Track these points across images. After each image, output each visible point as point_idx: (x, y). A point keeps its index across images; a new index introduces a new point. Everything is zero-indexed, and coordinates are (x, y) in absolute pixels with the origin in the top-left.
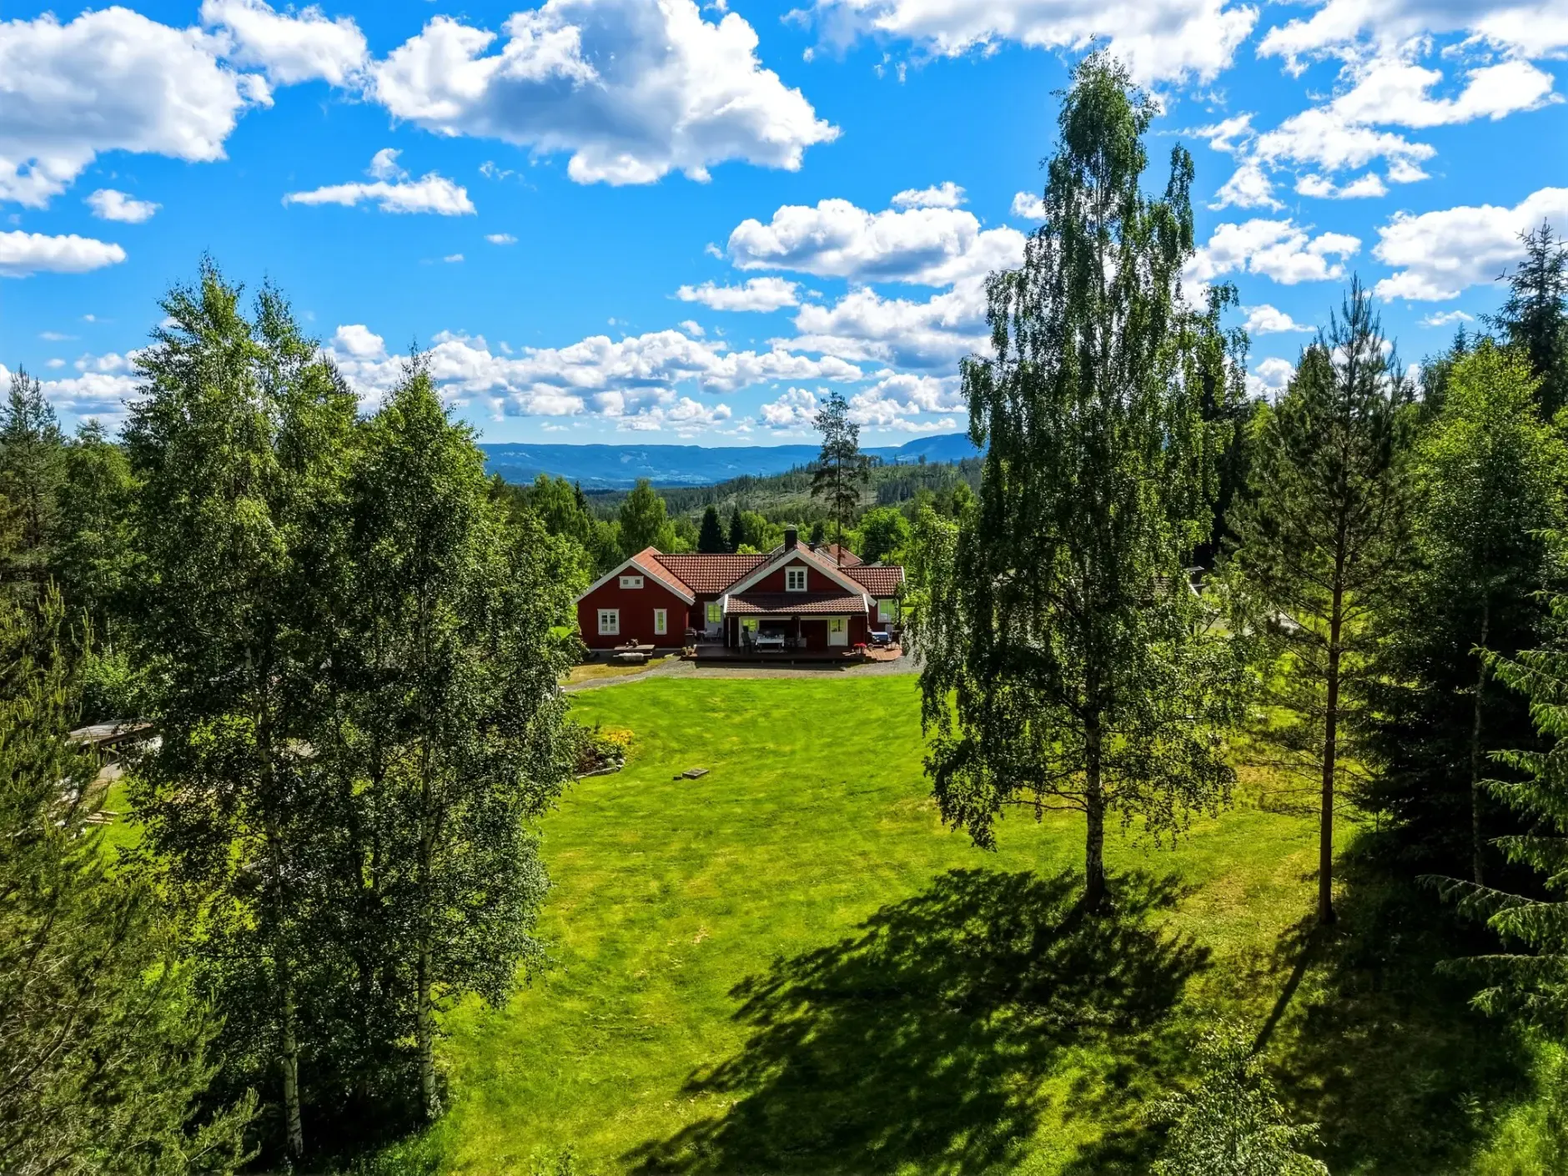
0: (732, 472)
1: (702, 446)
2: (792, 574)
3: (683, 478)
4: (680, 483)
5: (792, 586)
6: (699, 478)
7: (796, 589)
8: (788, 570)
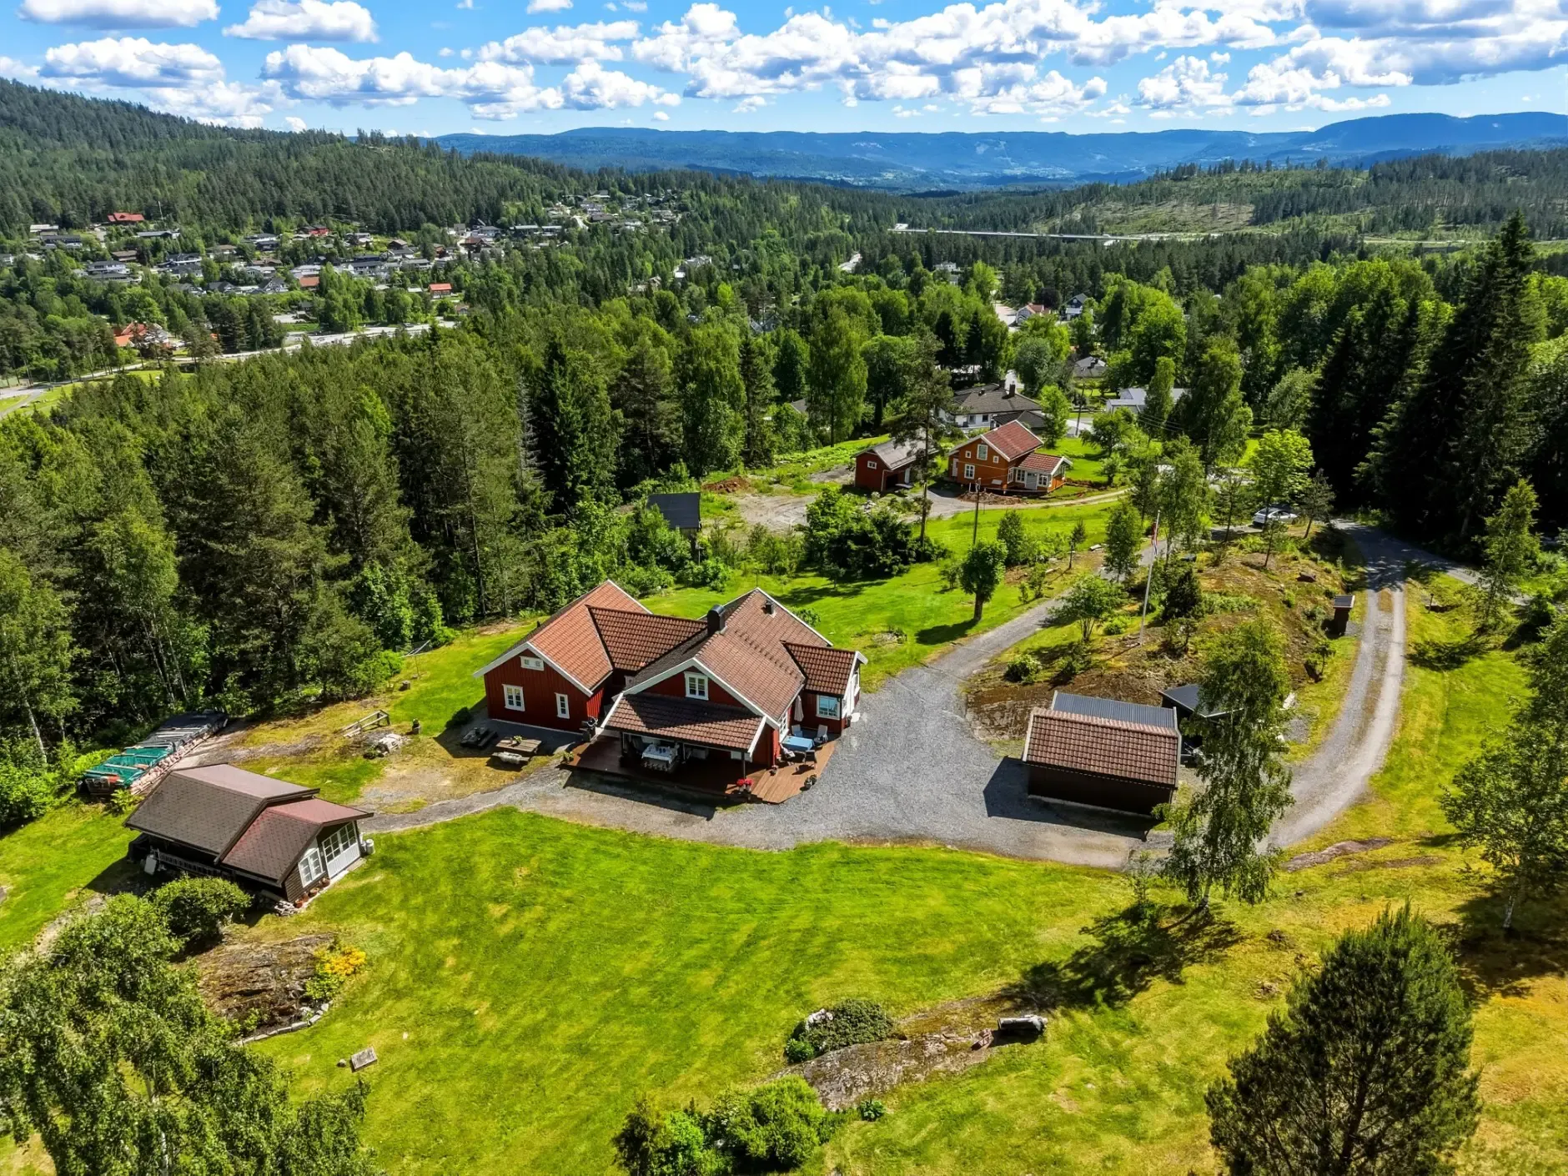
0: (1097, 164)
1: (1070, 132)
2: (692, 680)
3: (1041, 171)
4: (1037, 178)
5: (693, 692)
6: (1060, 171)
7: (697, 696)
8: (687, 676)
